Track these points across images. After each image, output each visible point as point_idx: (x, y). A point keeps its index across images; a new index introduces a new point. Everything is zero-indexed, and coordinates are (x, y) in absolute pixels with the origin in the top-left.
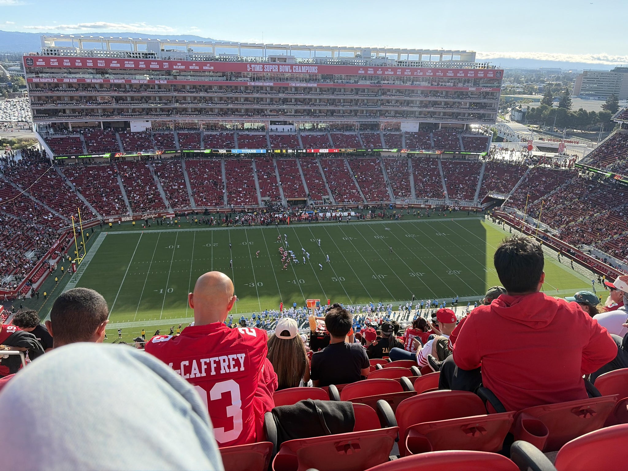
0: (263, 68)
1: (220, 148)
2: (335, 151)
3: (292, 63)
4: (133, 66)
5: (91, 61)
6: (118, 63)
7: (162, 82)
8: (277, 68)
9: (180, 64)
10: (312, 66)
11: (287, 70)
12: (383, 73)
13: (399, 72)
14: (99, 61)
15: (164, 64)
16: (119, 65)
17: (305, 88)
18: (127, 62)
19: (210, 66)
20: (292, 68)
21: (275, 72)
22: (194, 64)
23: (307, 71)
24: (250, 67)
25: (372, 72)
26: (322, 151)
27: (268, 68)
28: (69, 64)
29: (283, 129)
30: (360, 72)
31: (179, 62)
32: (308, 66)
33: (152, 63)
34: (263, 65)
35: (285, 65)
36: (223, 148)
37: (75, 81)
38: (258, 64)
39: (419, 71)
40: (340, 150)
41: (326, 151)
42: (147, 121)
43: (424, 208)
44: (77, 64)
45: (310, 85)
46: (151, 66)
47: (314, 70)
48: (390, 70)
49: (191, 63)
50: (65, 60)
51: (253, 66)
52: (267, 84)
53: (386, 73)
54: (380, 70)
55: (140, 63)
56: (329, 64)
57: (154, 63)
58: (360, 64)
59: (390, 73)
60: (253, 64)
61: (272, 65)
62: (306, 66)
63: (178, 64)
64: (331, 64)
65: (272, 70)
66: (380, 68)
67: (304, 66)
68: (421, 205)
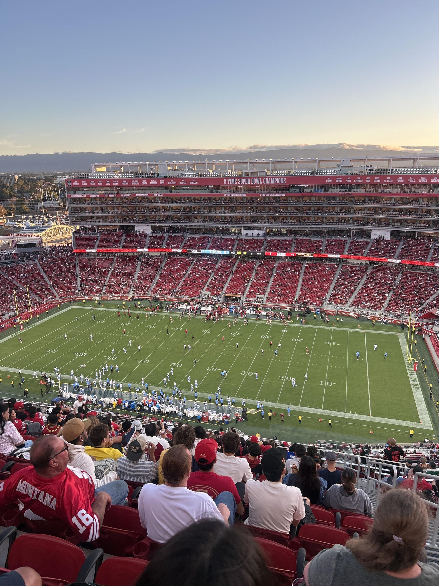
0: (238, 181)
1: (192, 249)
2: (292, 255)
3: (262, 176)
4: (138, 183)
5: (109, 181)
6: (127, 182)
7: (159, 195)
8: (249, 181)
9: (173, 181)
10: (281, 177)
11: (258, 182)
12: (353, 181)
13: (368, 180)
14: (114, 181)
15: (161, 181)
16: (128, 183)
17: (274, 198)
18: (134, 181)
19: (195, 181)
20: (262, 180)
21: (247, 184)
22: (183, 181)
23: (276, 182)
24: (227, 181)
25: (341, 181)
26: (279, 254)
27: (242, 181)
28: (94, 184)
29: (252, 234)
30: (328, 181)
31: (172, 179)
32: (277, 178)
33: (152, 181)
34: (238, 179)
35: (256, 178)
36: (195, 249)
37: (98, 196)
38: (233, 178)
39: (389, 178)
40: (297, 255)
41: (283, 254)
42: (148, 226)
43: (353, 317)
44: (99, 184)
45: (279, 195)
46: (151, 183)
47: (283, 181)
48: (359, 178)
49: (181, 180)
50: (91, 182)
51: (229, 180)
52: (241, 195)
53: (355, 181)
54: (349, 178)
55: (143, 181)
56: (297, 175)
57: (154, 181)
58: (328, 174)
59: (359, 181)
60: (229, 178)
61: (245, 178)
62: (275, 178)
63: (172, 181)
64: (299, 175)
65: (245, 183)
66: (349, 176)
67: (273, 178)
68: (350, 313)
